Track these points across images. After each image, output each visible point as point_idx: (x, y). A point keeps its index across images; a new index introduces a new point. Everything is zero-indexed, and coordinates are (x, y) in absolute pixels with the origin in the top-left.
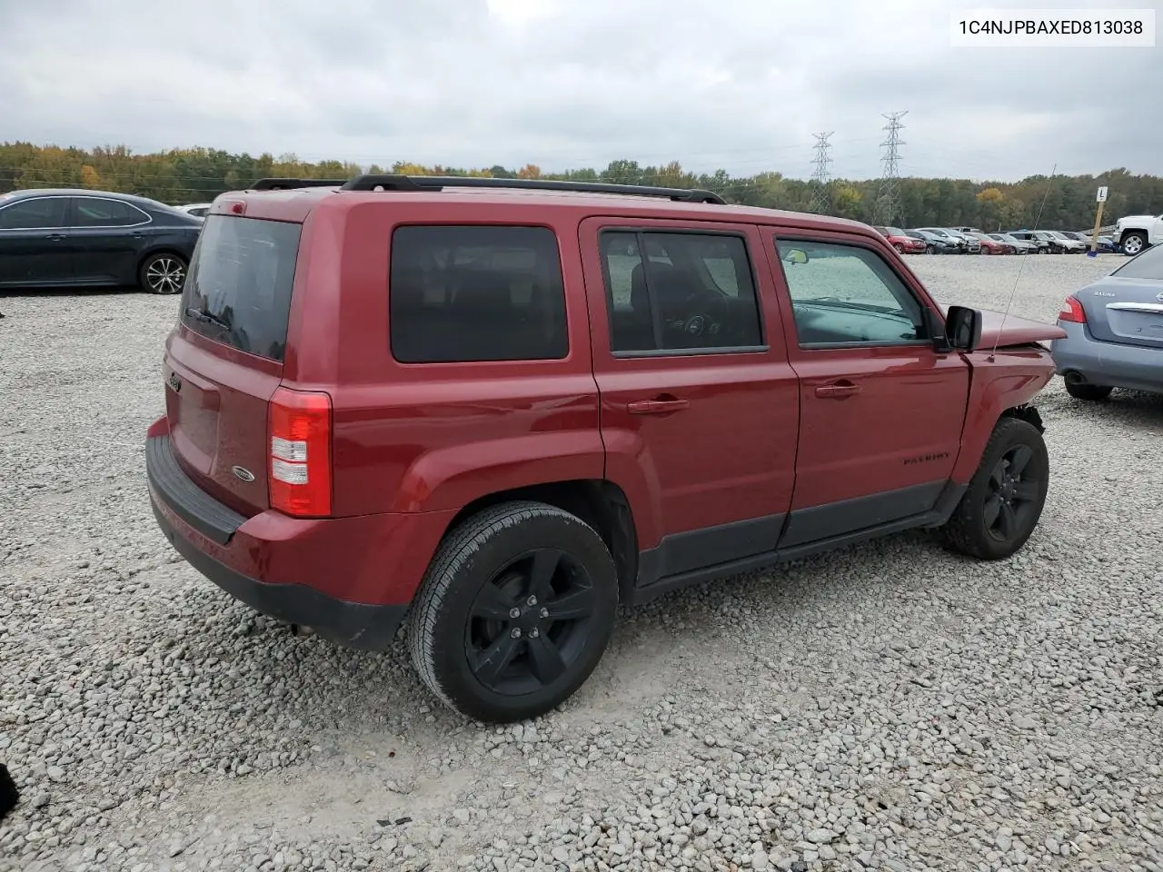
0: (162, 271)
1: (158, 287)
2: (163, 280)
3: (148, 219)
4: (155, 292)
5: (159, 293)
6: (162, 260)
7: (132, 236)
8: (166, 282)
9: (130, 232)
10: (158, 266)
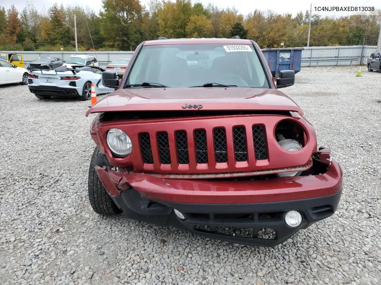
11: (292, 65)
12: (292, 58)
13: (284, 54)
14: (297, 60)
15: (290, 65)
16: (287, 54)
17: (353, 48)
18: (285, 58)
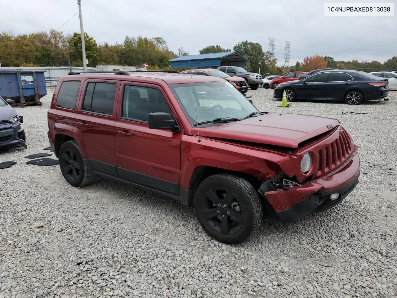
0: (353, 97)
1: (350, 102)
2: (352, 100)
3: (352, 79)
4: (348, 104)
5: (350, 104)
6: (353, 93)
7: (344, 85)
8: (353, 100)
9: (344, 83)
10: (351, 95)
11: (37, 89)
12: (35, 82)
13: (26, 76)
14: (41, 82)
15: (34, 88)
16: (29, 77)
17: (62, 69)
18: (28, 82)
